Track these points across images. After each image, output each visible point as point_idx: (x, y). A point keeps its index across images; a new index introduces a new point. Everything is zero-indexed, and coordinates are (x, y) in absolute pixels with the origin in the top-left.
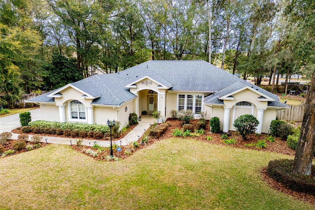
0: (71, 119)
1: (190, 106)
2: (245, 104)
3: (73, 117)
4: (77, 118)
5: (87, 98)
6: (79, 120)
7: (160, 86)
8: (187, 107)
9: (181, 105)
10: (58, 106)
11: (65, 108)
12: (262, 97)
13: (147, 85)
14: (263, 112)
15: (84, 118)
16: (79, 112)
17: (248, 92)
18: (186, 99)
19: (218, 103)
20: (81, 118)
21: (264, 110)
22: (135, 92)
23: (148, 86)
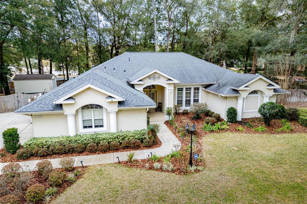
0: (82, 129)
1: (188, 99)
2: (252, 93)
3: (85, 127)
4: (91, 127)
5: (114, 100)
6: (93, 130)
7: (170, 80)
8: (186, 100)
9: (180, 99)
10: (66, 115)
11: (75, 116)
12: (270, 85)
13: (154, 80)
14: (268, 99)
15: (102, 126)
16: (94, 120)
17: (260, 82)
18: (184, 92)
19: (235, 94)
20: (96, 126)
21: (270, 97)
22: (141, 89)
23: (156, 81)
